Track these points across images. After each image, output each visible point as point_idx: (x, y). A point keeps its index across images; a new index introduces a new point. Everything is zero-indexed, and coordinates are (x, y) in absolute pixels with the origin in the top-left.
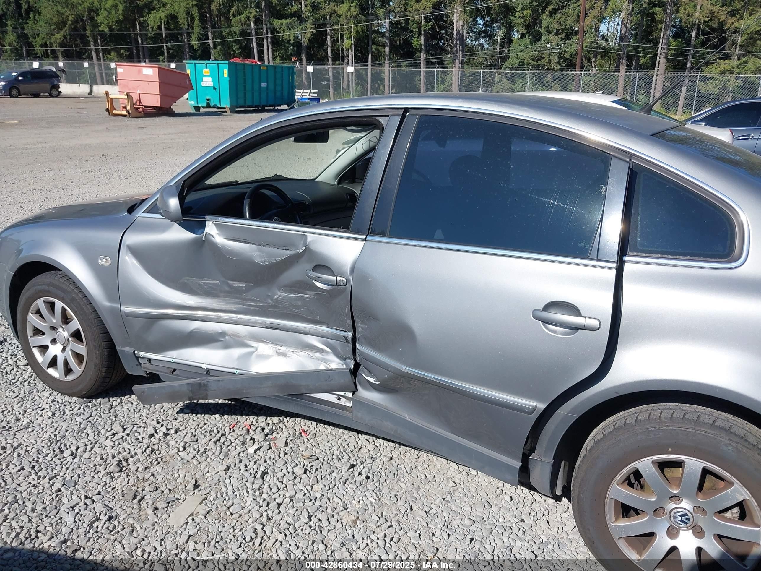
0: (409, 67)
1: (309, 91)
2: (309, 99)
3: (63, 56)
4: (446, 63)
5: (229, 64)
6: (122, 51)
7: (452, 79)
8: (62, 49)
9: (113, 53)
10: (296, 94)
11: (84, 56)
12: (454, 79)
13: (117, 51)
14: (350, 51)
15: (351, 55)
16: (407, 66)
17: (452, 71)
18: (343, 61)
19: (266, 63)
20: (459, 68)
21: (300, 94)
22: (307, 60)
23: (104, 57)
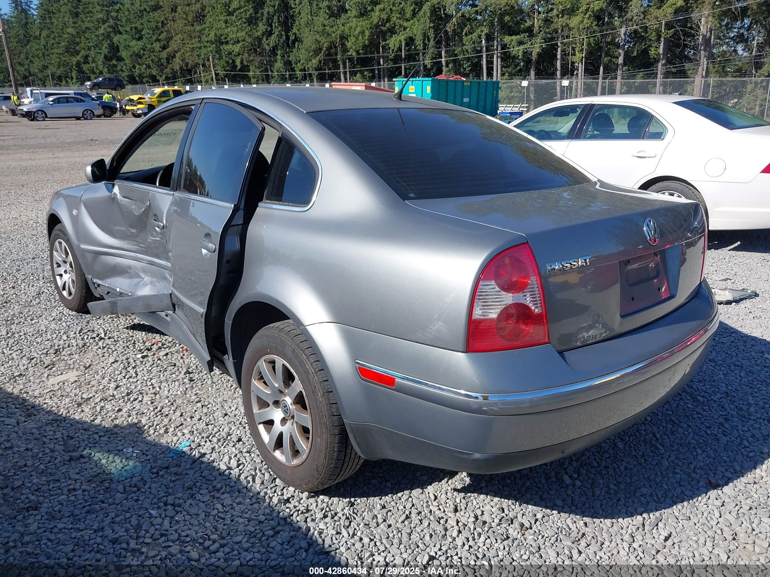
0: (645, 79)
1: (519, 106)
2: (510, 113)
3: (317, 79)
4: (689, 72)
5: (432, 81)
6: (366, 73)
7: (693, 90)
8: (316, 73)
9: (358, 75)
10: (500, 108)
11: (334, 79)
12: (695, 90)
13: (362, 72)
14: (580, 64)
15: (581, 68)
16: (643, 78)
17: (694, 81)
18: (572, 75)
19: (494, 79)
20: (703, 77)
21: (503, 109)
22: (536, 75)
23: (350, 79)
